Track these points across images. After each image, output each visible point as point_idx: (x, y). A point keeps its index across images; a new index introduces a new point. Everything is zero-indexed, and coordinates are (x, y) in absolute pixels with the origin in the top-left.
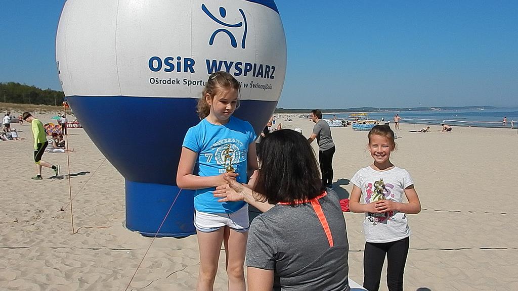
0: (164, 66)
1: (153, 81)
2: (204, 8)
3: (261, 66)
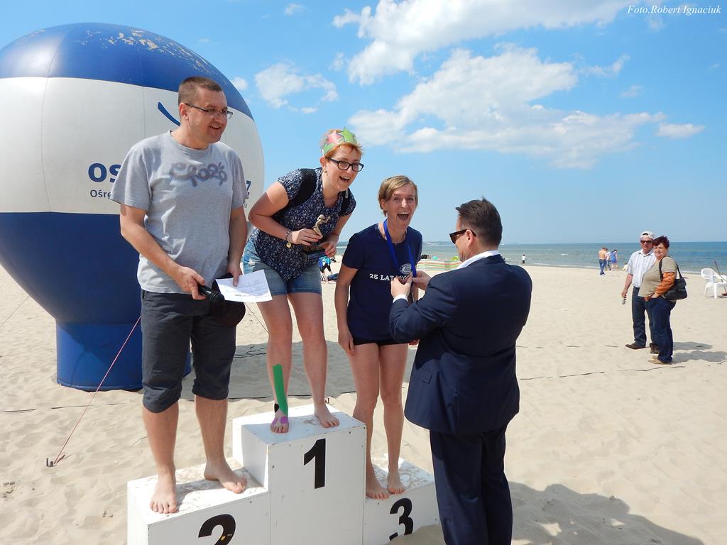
0: (109, 176)
1: (94, 194)
2: (161, 107)
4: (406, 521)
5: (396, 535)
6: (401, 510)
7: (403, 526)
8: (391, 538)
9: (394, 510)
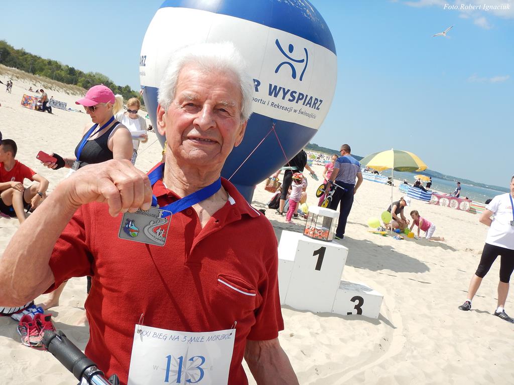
2: (277, 42)
3: (311, 98)
4: (358, 308)
5: (351, 313)
6: (357, 302)
7: (356, 310)
8: (349, 314)
9: (353, 300)
